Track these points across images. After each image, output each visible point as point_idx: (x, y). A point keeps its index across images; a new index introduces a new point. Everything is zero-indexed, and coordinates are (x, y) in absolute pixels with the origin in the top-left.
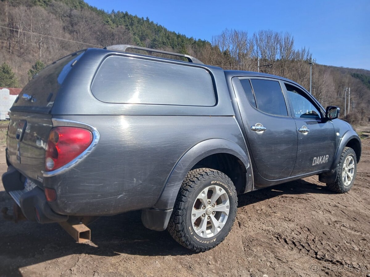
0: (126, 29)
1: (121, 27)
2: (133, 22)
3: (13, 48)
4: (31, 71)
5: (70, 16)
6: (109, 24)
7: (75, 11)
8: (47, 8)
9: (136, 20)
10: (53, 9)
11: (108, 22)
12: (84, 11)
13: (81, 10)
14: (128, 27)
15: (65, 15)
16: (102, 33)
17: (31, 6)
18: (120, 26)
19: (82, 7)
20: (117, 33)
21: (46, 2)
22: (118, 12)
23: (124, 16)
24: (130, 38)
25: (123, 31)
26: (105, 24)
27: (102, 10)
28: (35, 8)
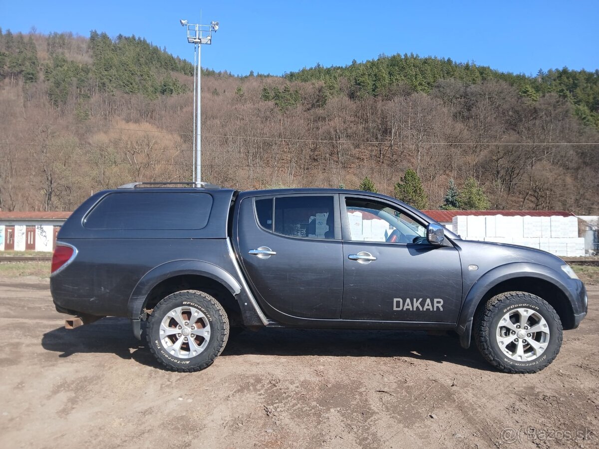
0: (560, 96)
1: (551, 96)
2: (576, 82)
3: (384, 155)
4: (399, 185)
5: (465, 95)
6: (528, 95)
7: (473, 86)
8: (431, 91)
9: (583, 78)
10: (439, 91)
11: (528, 91)
12: (487, 84)
13: (483, 83)
14: (564, 93)
15: (458, 96)
16: (517, 112)
17: (409, 94)
18: (547, 95)
19: (484, 79)
20: (543, 106)
21: (431, 83)
22: (550, 71)
23: (559, 75)
24: (567, 112)
25: (553, 101)
26: (521, 96)
27: (522, 75)
28: (415, 95)
